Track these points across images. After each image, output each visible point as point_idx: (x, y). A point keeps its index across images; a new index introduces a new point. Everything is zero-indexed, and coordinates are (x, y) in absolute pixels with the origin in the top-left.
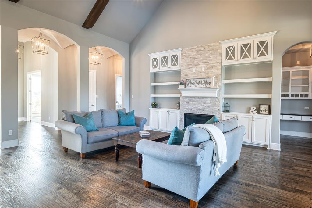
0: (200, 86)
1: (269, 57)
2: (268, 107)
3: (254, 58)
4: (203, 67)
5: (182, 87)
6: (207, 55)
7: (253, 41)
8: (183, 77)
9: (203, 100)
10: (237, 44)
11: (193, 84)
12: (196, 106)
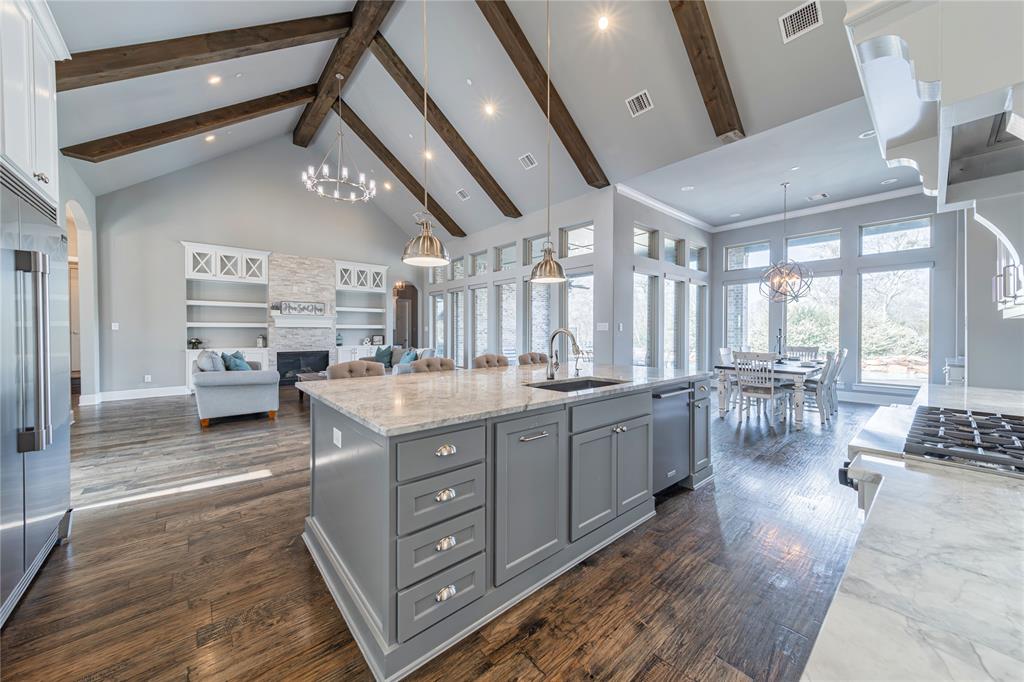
0: (306, 312)
1: (382, 290)
2: (381, 338)
3: (369, 288)
4: (309, 287)
5: (275, 313)
6: (316, 272)
7: (370, 270)
8: (273, 296)
9: (311, 332)
10: (354, 268)
11: (295, 309)
12: (301, 340)
